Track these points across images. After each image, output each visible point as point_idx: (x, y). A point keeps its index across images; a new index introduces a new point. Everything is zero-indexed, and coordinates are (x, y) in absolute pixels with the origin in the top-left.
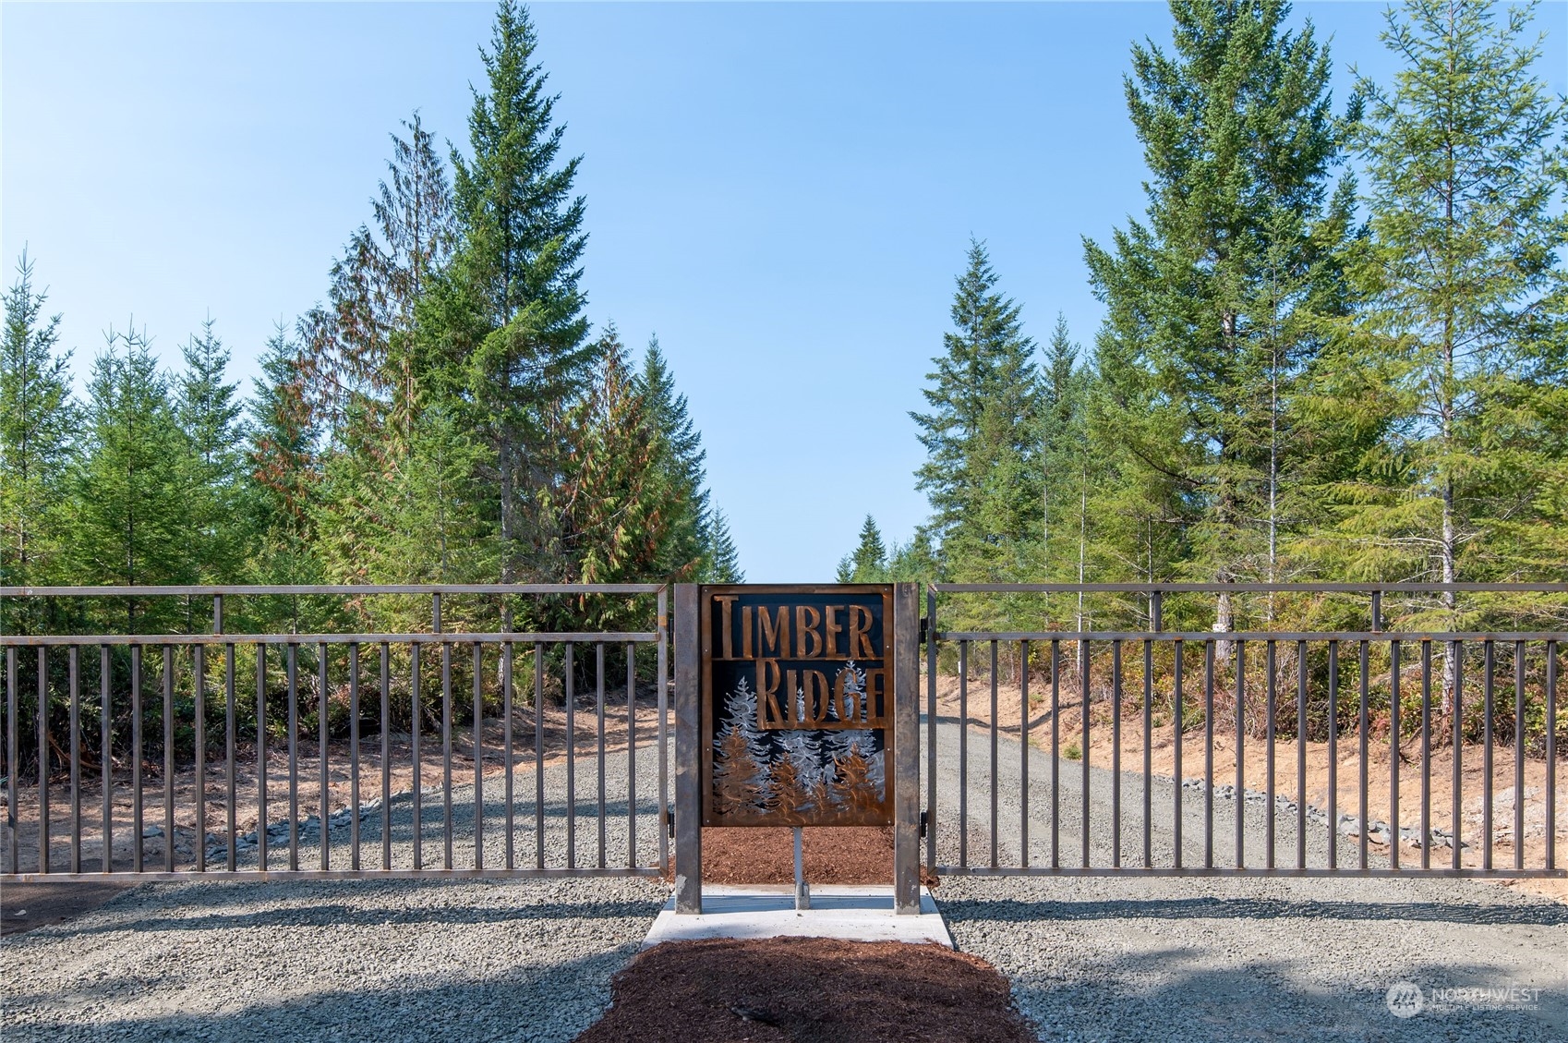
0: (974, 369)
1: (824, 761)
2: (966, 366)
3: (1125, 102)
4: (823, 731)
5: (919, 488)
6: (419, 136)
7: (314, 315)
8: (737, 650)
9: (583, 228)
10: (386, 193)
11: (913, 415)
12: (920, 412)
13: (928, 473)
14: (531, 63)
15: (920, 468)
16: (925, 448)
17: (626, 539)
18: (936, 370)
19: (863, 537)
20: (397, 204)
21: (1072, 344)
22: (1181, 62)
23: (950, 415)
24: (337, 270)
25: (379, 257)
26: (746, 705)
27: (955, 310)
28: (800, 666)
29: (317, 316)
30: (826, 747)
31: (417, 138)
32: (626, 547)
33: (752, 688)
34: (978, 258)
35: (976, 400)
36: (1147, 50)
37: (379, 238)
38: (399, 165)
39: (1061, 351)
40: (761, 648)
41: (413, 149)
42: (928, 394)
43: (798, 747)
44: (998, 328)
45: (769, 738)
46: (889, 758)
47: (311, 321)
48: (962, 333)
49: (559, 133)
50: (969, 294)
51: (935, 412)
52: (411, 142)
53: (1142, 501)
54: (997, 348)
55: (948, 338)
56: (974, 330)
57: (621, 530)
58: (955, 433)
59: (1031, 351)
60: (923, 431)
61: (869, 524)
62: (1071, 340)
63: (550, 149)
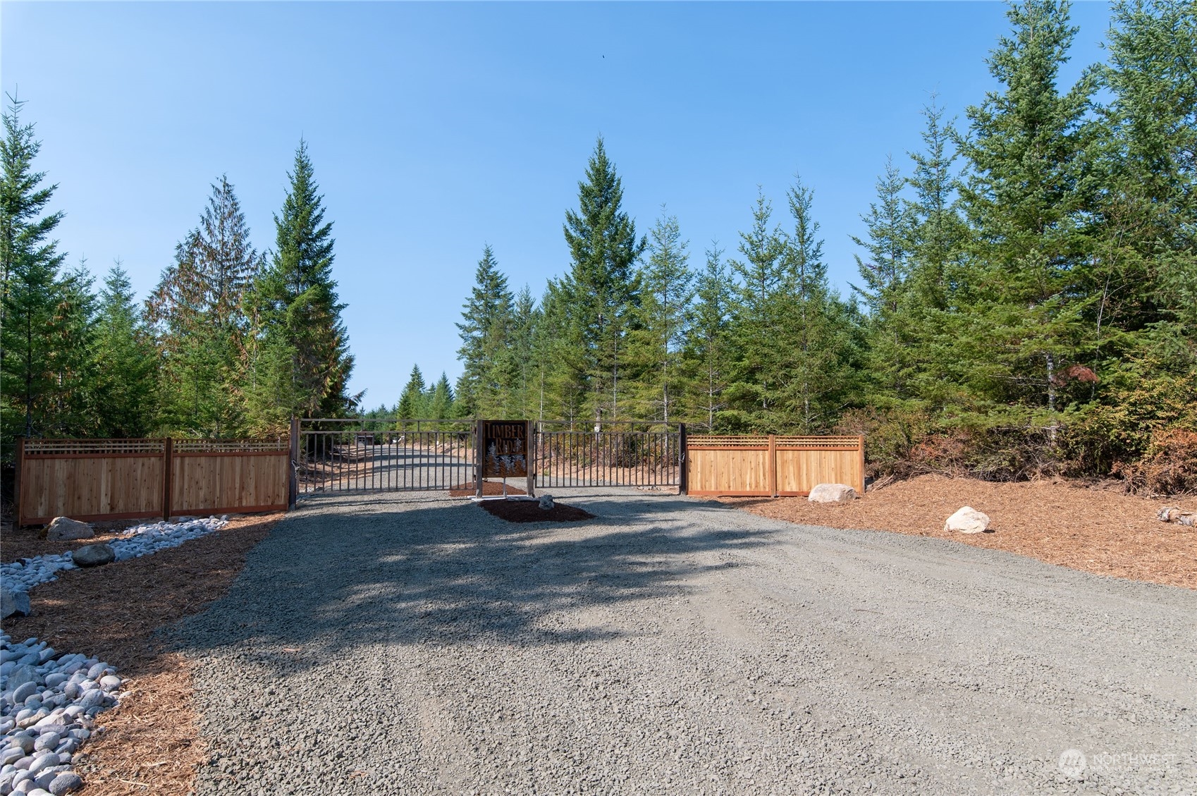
0: (486, 304)
1: (512, 462)
2: (482, 302)
3: (563, 233)
4: (511, 454)
5: (459, 359)
6: (226, 185)
7: (169, 270)
8: (492, 435)
9: (333, 252)
10: (208, 212)
11: (457, 324)
12: (460, 323)
13: (463, 351)
14: (311, 180)
15: (459, 349)
16: (463, 340)
17: (331, 384)
18: (468, 303)
19: (413, 376)
20: (213, 217)
21: (532, 298)
22: (583, 217)
23: (474, 325)
24: (180, 246)
25: (204, 243)
26: (493, 449)
27: (478, 277)
28: (506, 440)
29: (171, 270)
30: (512, 458)
31: (224, 186)
32: (331, 388)
33: (495, 445)
34: (488, 253)
35: (488, 320)
36: (571, 213)
37: (204, 234)
38: (215, 199)
39: (527, 301)
40: (497, 435)
41: (222, 191)
42: (464, 315)
43: (505, 459)
44: (497, 286)
45: (499, 457)
46: (526, 461)
47: (168, 273)
48: (480, 287)
49: (323, 211)
50: (484, 270)
51: (467, 323)
52: (222, 189)
53: (569, 379)
54: (497, 296)
55: (474, 289)
56: (486, 286)
57: (329, 380)
58: (477, 334)
59: (513, 297)
60: (461, 332)
61: (416, 369)
62: (532, 296)
63: (319, 217)
